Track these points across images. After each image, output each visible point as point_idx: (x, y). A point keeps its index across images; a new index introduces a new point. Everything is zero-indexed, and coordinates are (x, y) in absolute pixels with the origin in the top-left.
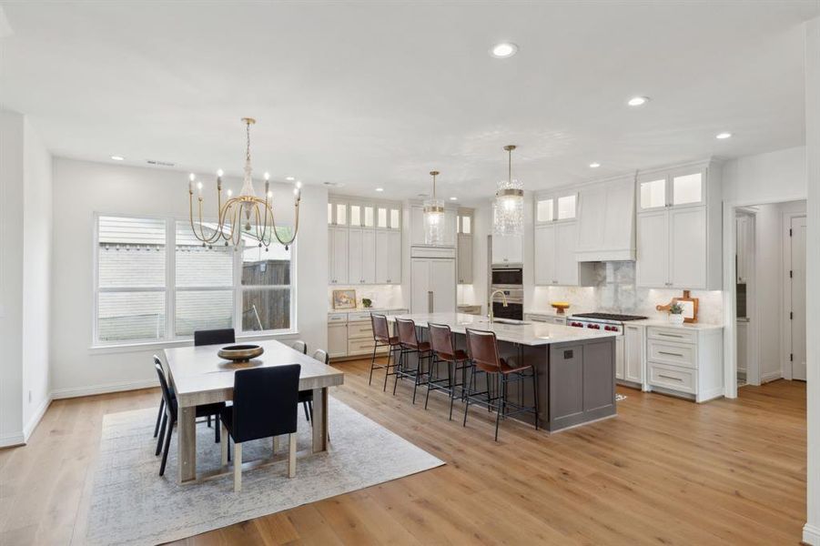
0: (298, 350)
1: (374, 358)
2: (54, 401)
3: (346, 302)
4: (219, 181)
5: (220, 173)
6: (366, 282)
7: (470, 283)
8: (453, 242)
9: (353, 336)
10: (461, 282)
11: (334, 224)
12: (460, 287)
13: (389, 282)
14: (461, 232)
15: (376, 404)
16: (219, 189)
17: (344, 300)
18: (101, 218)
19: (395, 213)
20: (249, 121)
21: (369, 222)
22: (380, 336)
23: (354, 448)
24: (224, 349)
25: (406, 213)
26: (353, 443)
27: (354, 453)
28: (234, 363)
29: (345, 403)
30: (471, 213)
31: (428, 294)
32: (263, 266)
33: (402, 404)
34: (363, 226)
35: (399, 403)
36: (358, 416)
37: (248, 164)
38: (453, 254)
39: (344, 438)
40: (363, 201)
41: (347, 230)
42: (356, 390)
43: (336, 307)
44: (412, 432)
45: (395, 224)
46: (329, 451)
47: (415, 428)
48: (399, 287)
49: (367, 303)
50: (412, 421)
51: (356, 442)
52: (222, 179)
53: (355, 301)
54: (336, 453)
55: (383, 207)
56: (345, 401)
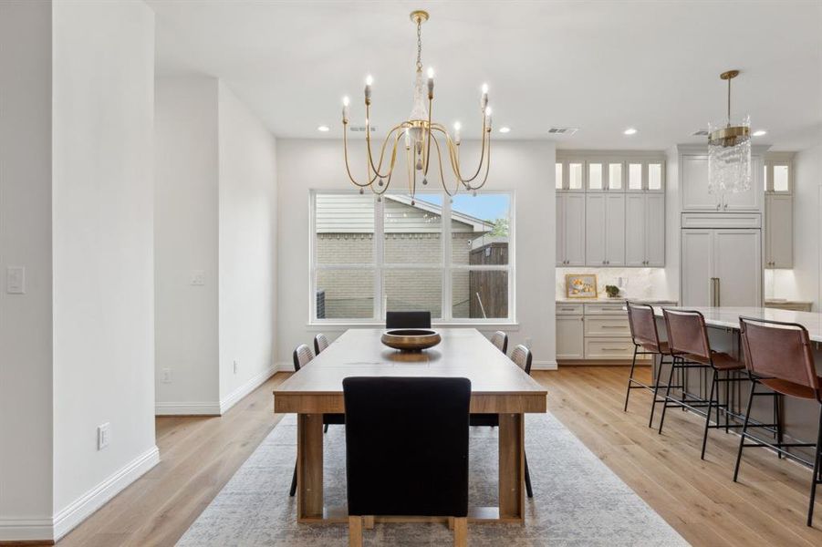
0: (496, 345)
1: (633, 366)
2: (279, 372)
3: (584, 290)
4: (367, 92)
5: (369, 81)
6: (611, 263)
7: (792, 268)
8: (758, 203)
9: (591, 333)
10: (772, 265)
11: (566, 188)
12: (768, 274)
13: (645, 264)
14: (771, 191)
15: (623, 442)
16: (368, 103)
17: (581, 287)
18: (317, 196)
19: (655, 169)
20: (420, 15)
21: (615, 182)
22: (641, 338)
23: (573, 527)
24: (389, 333)
25: (674, 169)
26: (572, 513)
27: (572, 538)
28: (401, 353)
29: (571, 429)
30: (791, 159)
31: (709, 282)
32: (488, 250)
33: (669, 448)
34: (606, 188)
35: (664, 446)
36: (588, 455)
37: (420, 76)
38: (756, 223)
39: (558, 498)
40: (605, 157)
41: (584, 195)
42: (592, 411)
43: (570, 295)
44: (694, 518)
45: (655, 184)
46: (528, 520)
47: (702, 511)
48: (662, 272)
49: (613, 291)
50: (693, 491)
51: (578, 513)
52: (372, 89)
53: (596, 290)
54: (537, 529)
55: (635, 162)
56: (571, 426)
